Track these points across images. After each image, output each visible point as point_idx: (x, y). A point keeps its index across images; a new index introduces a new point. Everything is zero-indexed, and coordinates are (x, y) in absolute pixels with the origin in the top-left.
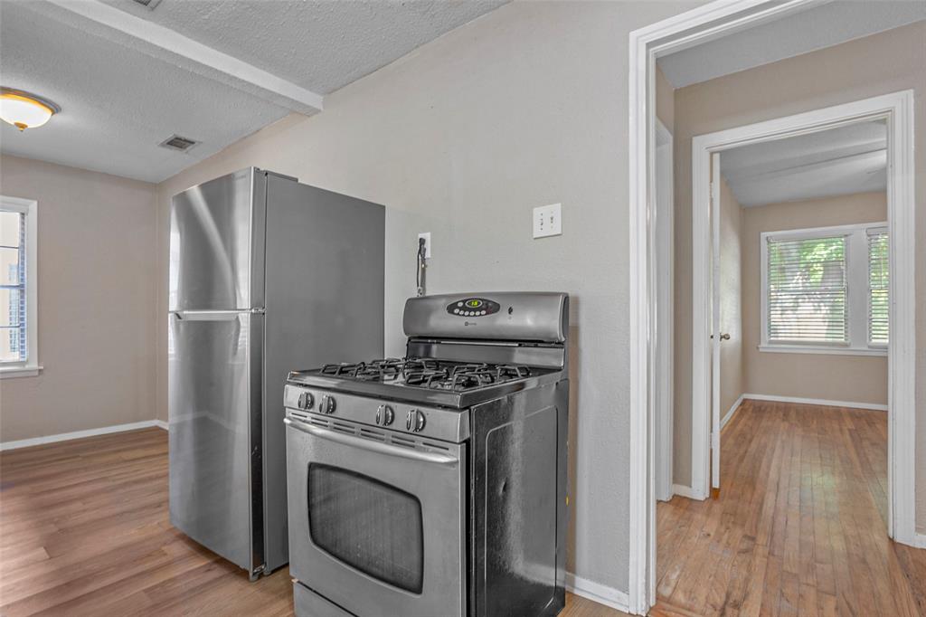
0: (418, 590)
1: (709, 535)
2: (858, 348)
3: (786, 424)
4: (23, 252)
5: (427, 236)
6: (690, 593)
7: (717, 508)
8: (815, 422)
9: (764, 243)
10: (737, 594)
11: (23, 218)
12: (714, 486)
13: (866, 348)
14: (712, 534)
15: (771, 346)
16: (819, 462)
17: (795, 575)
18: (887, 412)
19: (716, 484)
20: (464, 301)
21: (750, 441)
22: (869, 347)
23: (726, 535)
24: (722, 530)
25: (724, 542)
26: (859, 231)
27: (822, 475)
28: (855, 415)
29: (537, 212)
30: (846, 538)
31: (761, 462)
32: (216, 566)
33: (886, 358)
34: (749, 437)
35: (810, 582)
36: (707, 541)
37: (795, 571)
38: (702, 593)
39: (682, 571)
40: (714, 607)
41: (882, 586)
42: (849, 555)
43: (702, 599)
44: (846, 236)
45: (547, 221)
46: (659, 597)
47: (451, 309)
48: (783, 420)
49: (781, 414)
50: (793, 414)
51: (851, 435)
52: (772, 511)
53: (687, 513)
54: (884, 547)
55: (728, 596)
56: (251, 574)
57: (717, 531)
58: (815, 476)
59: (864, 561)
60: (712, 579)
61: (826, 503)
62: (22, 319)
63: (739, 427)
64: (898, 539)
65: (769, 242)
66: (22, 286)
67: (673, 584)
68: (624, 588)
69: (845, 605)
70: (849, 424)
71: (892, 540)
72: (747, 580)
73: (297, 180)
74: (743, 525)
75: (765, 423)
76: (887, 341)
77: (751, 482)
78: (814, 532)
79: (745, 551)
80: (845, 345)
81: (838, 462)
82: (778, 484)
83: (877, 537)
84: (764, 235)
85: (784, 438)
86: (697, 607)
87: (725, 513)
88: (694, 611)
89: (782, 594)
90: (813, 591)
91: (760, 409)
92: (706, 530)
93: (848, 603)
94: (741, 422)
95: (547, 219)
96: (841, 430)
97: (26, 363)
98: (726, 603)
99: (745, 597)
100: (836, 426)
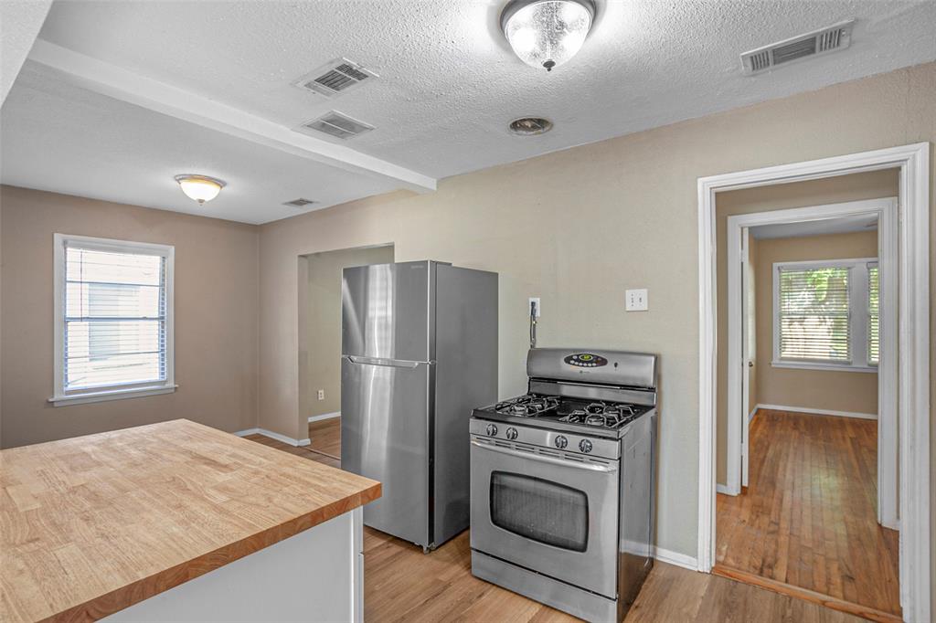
0: (583, 549)
1: (744, 521)
2: (858, 366)
3: (797, 433)
4: (163, 290)
5: (538, 300)
6: (738, 560)
7: (747, 501)
8: (821, 431)
9: (775, 272)
10: (769, 560)
11: (164, 261)
12: (744, 485)
13: (866, 366)
14: (747, 520)
15: (783, 362)
16: (825, 466)
17: (810, 548)
18: (876, 421)
19: (745, 484)
20: (578, 356)
21: (767, 448)
22: (869, 365)
23: (757, 522)
24: (754, 517)
25: (757, 526)
26: (860, 264)
27: (828, 477)
28: (855, 423)
29: (628, 293)
30: (846, 523)
31: (778, 466)
32: (390, 544)
33: (877, 374)
34: (766, 443)
35: (820, 552)
36: (743, 526)
37: (810, 545)
38: (746, 559)
39: (729, 545)
40: (755, 568)
41: (871, 556)
42: (849, 536)
43: (746, 563)
44: (849, 268)
45: (636, 300)
46: (717, 562)
47: (568, 360)
48: (794, 429)
49: (791, 423)
50: (802, 422)
51: (852, 442)
52: (790, 504)
53: (726, 505)
54: (874, 529)
55: (764, 561)
56: (425, 549)
57: (750, 518)
58: (822, 477)
59: (859, 539)
60: (751, 550)
61: (832, 499)
62: (163, 346)
63: (757, 435)
64: (884, 525)
65: (780, 272)
66: (163, 318)
67: (724, 553)
68: (695, 555)
69: (845, 568)
70: (850, 433)
71: (880, 525)
72: (776, 551)
73: (450, 264)
74: (769, 514)
75: (778, 432)
76: (877, 360)
77: (773, 483)
78: (822, 520)
79: (773, 532)
80: (849, 363)
81: (841, 466)
82: (793, 483)
83: (869, 522)
84: (776, 265)
85: (796, 445)
86: (743, 567)
87: (754, 505)
88: (742, 570)
89: (801, 560)
90: (822, 558)
91: (773, 419)
92: (742, 517)
93: (847, 566)
94: (758, 430)
95: (636, 299)
96: (844, 438)
97: (165, 382)
98: (763, 565)
99: (776, 561)
100: (839, 434)
